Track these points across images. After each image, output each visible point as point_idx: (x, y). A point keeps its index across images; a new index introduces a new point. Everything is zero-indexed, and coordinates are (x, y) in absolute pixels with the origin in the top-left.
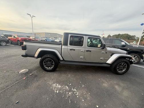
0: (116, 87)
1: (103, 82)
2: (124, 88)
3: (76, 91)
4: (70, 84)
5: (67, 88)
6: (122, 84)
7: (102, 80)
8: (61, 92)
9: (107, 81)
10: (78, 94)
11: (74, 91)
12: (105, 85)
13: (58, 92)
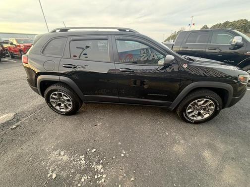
0: (207, 154)
1: (174, 142)
2: (225, 158)
3: (102, 170)
4: (94, 150)
5: (83, 162)
6: (221, 147)
7: (174, 134)
8: (64, 174)
9: (184, 139)
10: (103, 180)
11: (97, 172)
12: (179, 149)
13: (54, 176)
